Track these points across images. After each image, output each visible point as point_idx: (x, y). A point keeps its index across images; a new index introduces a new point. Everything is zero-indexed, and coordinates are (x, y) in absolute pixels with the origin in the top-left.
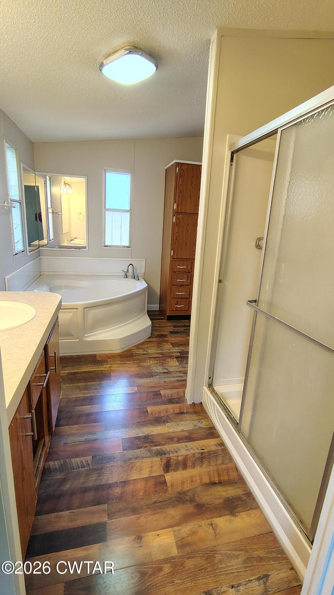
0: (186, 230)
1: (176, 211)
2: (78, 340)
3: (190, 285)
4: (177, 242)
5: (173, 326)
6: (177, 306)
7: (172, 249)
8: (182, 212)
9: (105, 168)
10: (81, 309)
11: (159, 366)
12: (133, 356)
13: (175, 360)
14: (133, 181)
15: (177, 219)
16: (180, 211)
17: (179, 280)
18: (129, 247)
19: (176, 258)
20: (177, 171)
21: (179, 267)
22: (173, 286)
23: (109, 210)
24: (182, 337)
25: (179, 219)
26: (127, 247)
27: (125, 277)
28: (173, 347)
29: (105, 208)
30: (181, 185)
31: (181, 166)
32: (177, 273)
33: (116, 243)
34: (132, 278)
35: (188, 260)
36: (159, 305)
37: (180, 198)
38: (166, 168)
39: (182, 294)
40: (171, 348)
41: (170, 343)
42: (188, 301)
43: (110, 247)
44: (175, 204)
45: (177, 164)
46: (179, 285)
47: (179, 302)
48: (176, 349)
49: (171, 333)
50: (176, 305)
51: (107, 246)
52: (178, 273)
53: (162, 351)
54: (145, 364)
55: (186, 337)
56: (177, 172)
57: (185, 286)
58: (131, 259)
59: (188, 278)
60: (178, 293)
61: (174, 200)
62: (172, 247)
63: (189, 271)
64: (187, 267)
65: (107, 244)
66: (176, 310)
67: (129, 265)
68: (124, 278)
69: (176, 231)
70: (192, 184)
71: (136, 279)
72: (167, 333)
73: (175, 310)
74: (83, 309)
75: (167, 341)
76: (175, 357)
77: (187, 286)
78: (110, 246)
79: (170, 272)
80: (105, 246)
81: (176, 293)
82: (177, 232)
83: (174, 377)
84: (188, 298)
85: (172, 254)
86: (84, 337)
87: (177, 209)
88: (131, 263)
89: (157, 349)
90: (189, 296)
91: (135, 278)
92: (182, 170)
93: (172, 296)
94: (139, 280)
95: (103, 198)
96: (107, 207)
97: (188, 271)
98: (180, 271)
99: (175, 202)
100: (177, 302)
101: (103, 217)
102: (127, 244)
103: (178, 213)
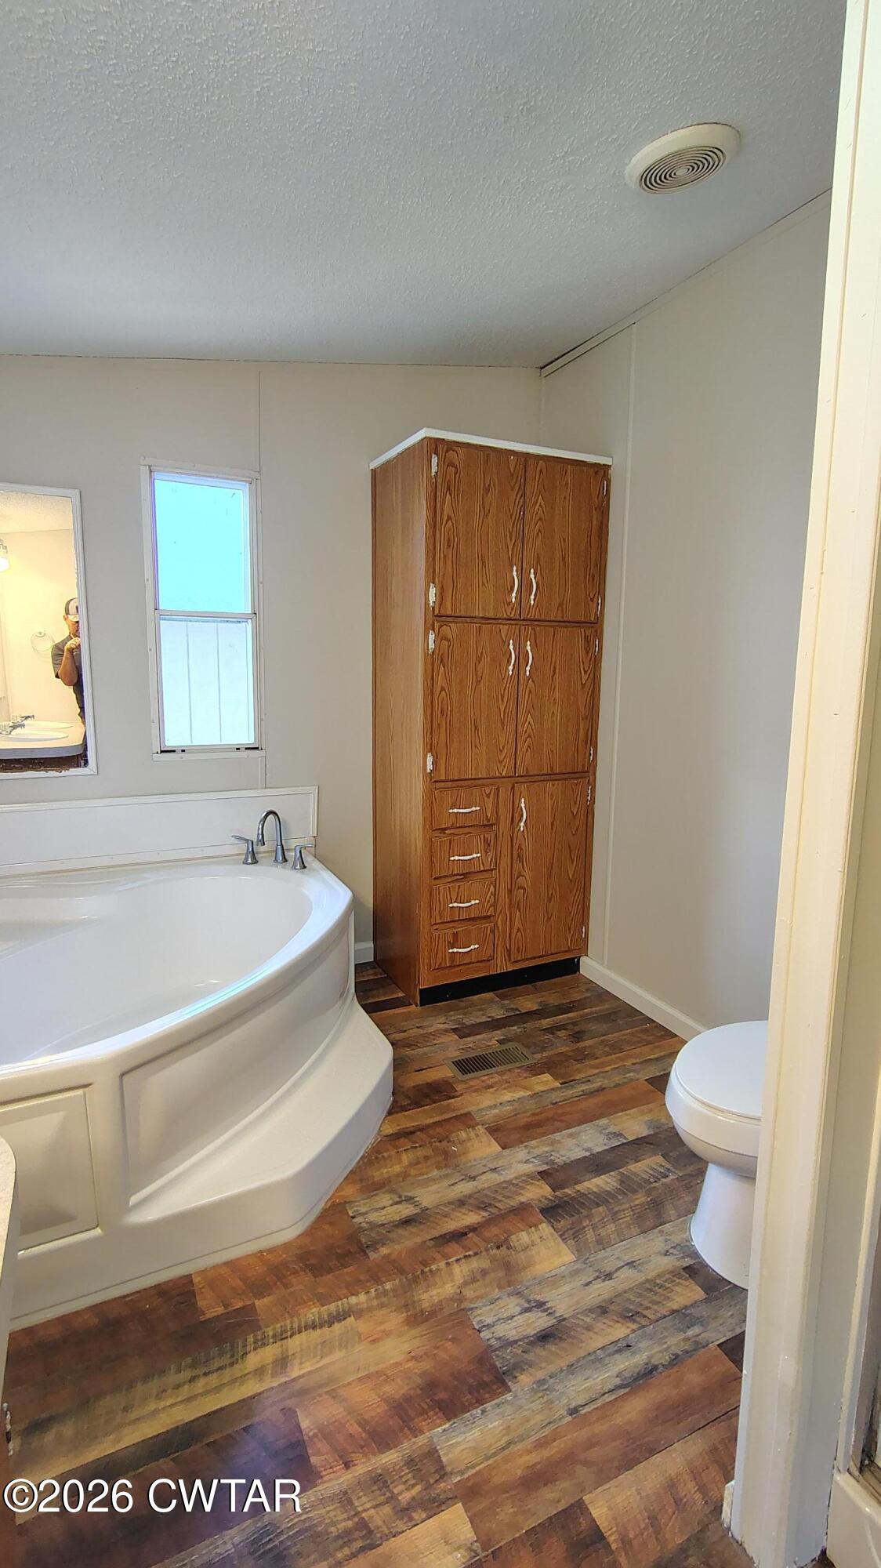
0: (474, 677)
1: (436, 612)
2: (98, 1231)
3: (495, 869)
4: (444, 722)
5: (454, 1030)
6: (455, 950)
7: (431, 748)
8: (458, 614)
9: (149, 461)
10: (105, 1084)
11: (500, 1287)
12: (363, 1250)
13: (545, 1228)
14: (259, 509)
15: (440, 639)
16: (449, 612)
17: (457, 858)
18: (257, 748)
19: (443, 778)
20: (434, 469)
21: (456, 811)
22: (437, 882)
23: (171, 615)
24: (510, 1085)
25: (448, 640)
26: (247, 749)
27: (250, 861)
28: (503, 1149)
29: (156, 609)
30: (449, 518)
31: (447, 451)
32: (447, 832)
33: (206, 736)
34: (276, 860)
35: (484, 781)
36: (371, 945)
37: (449, 563)
38: (373, 465)
39: (469, 904)
40: (498, 1156)
41: (481, 1130)
42: (490, 925)
43: (183, 754)
44: (431, 585)
45: (435, 445)
46: (457, 875)
47: (461, 935)
48: (521, 1161)
49: (466, 1066)
50: (452, 948)
51: (174, 751)
52: (452, 831)
53: (472, 1184)
54: (435, 1292)
55: (526, 1082)
56: (433, 474)
57: (480, 876)
58: (268, 792)
59: (489, 845)
60: (455, 905)
61: (427, 571)
62: (429, 743)
63: (489, 820)
64: (483, 806)
65: (170, 742)
66: (452, 966)
67: (266, 816)
68: (245, 862)
69: (440, 681)
70: (486, 516)
71: (294, 867)
72: (446, 1072)
73: (448, 965)
74: (118, 1079)
75: (466, 1120)
76: (544, 1211)
77: (486, 875)
78: (183, 751)
79: (424, 830)
80: (162, 752)
81: (451, 905)
82: (445, 686)
83: (595, 1360)
84: (489, 917)
85: (430, 767)
86: (129, 1210)
87: (441, 605)
88: (269, 809)
89: (447, 1176)
90: (492, 908)
91: (285, 860)
92: (451, 464)
93: (438, 918)
94: (305, 867)
95: (148, 574)
96: (162, 606)
97: (485, 823)
98: (461, 826)
99: (431, 577)
100: (455, 935)
101: (151, 645)
102: (249, 739)
103: (443, 619)
